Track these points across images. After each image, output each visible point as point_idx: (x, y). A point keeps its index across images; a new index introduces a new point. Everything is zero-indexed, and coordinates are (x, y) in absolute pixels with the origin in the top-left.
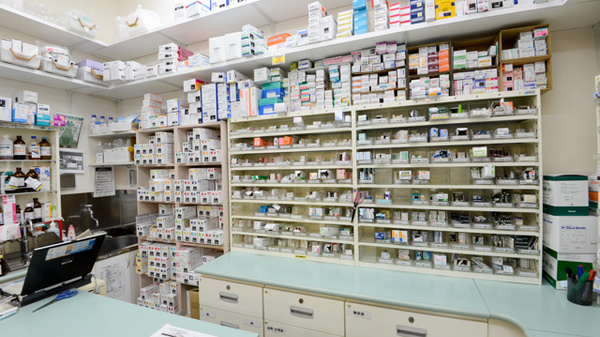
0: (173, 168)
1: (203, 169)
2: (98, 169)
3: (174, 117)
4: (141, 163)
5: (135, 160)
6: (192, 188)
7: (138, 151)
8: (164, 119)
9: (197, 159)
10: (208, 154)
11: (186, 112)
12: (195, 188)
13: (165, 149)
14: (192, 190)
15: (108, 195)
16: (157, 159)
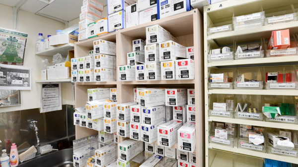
0: (115, 86)
1: (158, 90)
2: (44, 86)
3: (117, 18)
4: (78, 80)
5: (72, 76)
6: (142, 119)
7: (75, 66)
8: (104, 23)
9: (152, 74)
10: (171, 65)
11: (134, 9)
12: (148, 120)
13: (105, 61)
14: (142, 123)
15: (55, 109)
16: (96, 75)
